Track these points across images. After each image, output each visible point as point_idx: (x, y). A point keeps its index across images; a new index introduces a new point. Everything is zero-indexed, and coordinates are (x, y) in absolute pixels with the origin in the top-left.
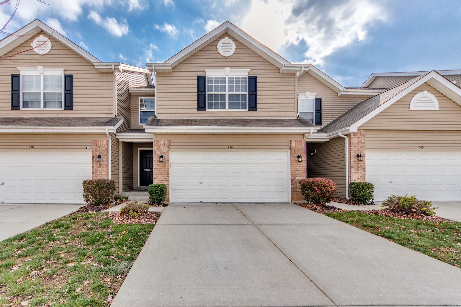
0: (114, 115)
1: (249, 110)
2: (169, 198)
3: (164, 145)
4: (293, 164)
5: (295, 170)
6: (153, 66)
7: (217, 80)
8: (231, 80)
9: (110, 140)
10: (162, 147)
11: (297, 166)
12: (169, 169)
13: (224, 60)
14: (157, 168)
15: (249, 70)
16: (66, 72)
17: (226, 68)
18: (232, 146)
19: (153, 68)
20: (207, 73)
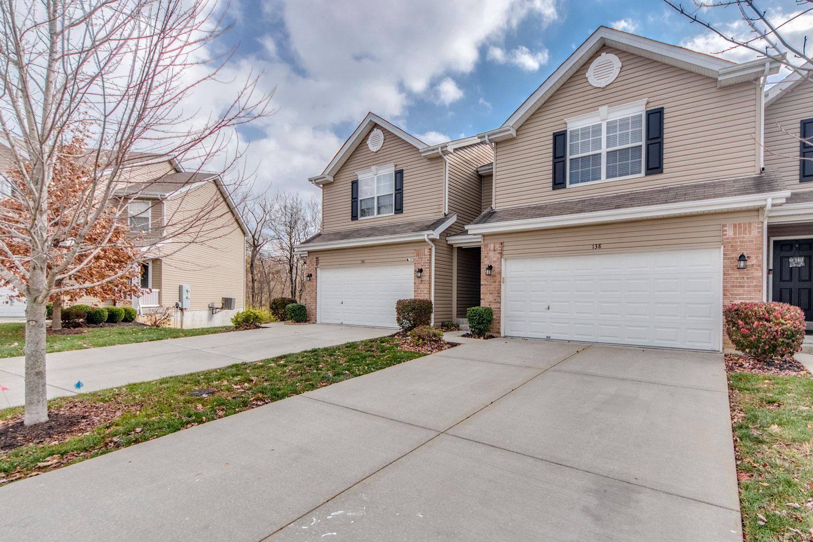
0: (443, 213)
1: (647, 175)
2: (499, 329)
3: (495, 251)
4: (729, 274)
5: (733, 286)
6: (486, 137)
7: (585, 132)
8: (611, 127)
9: (433, 249)
10: (491, 254)
11: (737, 278)
12: (501, 285)
13: (599, 94)
14: (485, 285)
15: (645, 100)
16: (398, 167)
17: (601, 108)
18: (600, 245)
19: (486, 139)
20: (568, 126)
